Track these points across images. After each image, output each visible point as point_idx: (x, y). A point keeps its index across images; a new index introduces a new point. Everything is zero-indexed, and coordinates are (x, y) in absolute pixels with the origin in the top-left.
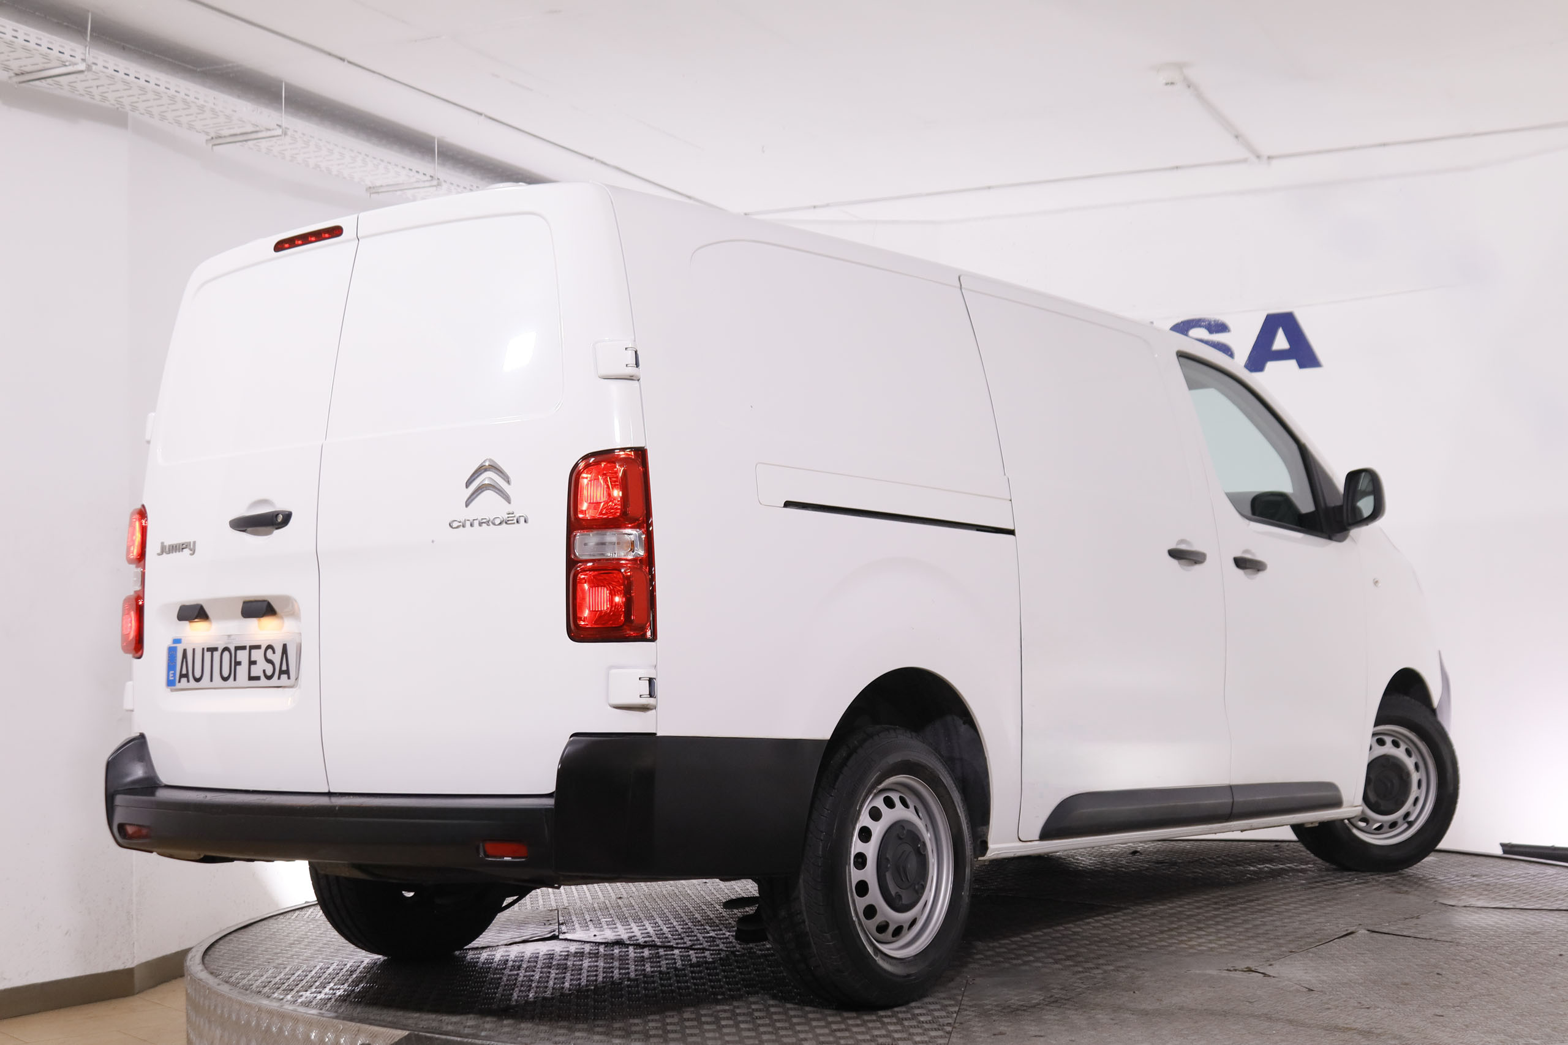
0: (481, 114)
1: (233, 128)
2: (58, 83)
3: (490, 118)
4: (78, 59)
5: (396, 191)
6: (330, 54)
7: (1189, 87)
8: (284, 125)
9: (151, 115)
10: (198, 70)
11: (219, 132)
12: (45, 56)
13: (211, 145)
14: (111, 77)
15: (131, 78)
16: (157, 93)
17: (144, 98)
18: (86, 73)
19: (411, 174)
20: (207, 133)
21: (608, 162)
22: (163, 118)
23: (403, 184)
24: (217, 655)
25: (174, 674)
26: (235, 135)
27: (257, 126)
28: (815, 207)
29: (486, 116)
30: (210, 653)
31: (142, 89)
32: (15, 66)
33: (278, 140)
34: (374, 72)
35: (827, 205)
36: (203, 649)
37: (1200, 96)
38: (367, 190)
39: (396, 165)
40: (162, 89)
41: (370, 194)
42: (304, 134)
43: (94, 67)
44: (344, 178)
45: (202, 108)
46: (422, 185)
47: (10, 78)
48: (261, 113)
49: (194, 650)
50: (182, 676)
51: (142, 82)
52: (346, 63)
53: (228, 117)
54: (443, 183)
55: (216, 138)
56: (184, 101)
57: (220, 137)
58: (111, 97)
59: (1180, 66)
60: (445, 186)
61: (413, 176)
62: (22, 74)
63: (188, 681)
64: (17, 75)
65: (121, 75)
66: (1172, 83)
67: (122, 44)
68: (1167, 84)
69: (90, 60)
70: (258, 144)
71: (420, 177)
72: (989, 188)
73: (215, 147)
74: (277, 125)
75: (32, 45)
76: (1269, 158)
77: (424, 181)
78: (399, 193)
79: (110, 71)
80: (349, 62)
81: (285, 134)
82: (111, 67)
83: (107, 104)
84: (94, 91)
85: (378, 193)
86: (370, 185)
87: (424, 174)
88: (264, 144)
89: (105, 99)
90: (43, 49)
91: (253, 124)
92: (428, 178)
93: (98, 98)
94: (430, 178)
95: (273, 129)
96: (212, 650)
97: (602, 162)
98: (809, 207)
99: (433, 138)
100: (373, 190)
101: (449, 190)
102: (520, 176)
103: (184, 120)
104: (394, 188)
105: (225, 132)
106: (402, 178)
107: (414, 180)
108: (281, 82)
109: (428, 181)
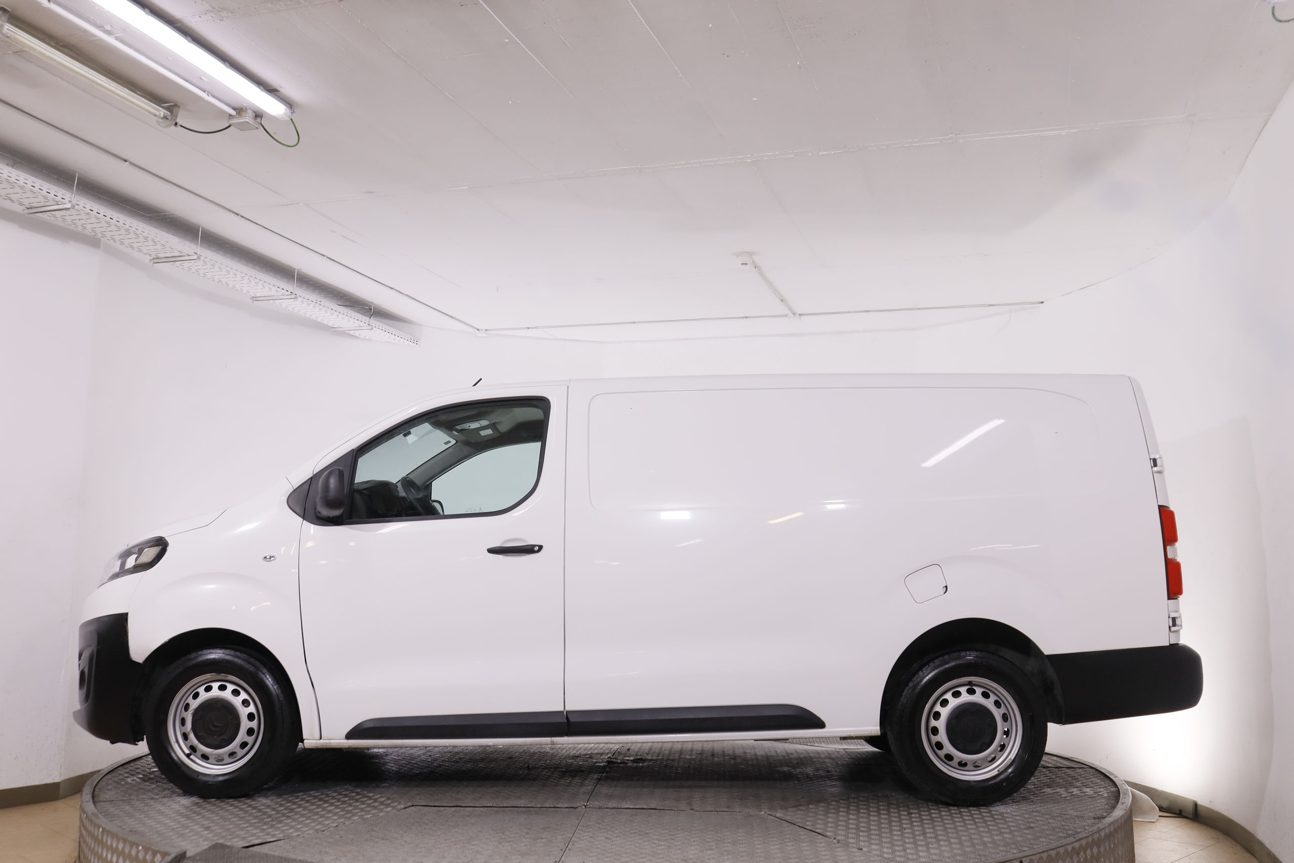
0: (324, 256)
1: (166, 253)
2: (54, 216)
3: (330, 259)
4: (66, 201)
5: (269, 300)
6: (230, 211)
7: (755, 267)
8: (199, 253)
9: (115, 241)
10: (147, 215)
11: (158, 255)
12: (45, 197)
13: (152, 263)
14: (87, 214)
15: (101, 216)
16: (117, 227)
17: (109, 229)
18: (71, 210)
19: (279, 290)
20: (150, 255)
21: (402, 292)
22: (122, 243)
23: (274, 296)
26: (168, 257)
27: (182, 252)
28: (528, 328)
29: (327, 257)
31: (108, 223)
32: (26, 202)
33: (195, 262)
34: (258, 224)
35: (536, 328)
37: (762, 274)
38: (250, 298)
39: (270, 284)
40: (120, 224)
41: (253, 301)
42: (211, 260)
43: (77, 207)
44: (237, 290)
45: (146, 238)
46: (285, 297)
47: (23, 210)
48: (184, 245)
51: (108, 219)
52: (239, 216)
53: (163, 245)
54: (299, 297)
55: (156, 259)
57: (158, 258)
58: (89, 227)
59: (750, 254)
60: (300, 299)
61: (280, 292)
62: (31, 208)
64: (28, 208)
65: (94, 213)
66: (746, 264)
67: (99, 195)
68: (743, 264)
69: (75, 202)
70: (183, 264)
71: (284, 292)
72: (634, 323)
73: (155, 264)
74: (195, 253)
75: (36, 189)
76: (800, 315)
77: (287, 295)
78: (271, 302)
79: (88, 210)
80: (242, 217)
81: (199, 258)
82: (88, 207)
83: (86, 232)
84: (78, 223)
85: (258, 301)
86: (252, 295)
87: (287, 291)
88: (186, 264)
89: (84, 228)
90: (44, 193)
91: (179, 251)
92: (289, 293)
93: (80, 227)
94: (291, 294)
95: (192, 255)
97: (399, 292)
98: (524, 328)
99: (295, 269)
100: (255, 299)
101: (302, 302)
102: (348, 297)
103: (135, 245)
104: (268, 298)
105: (161, 255)
106: (273, 292)
107: (280, 294)
108: (199, 226)
109: (289, 295)
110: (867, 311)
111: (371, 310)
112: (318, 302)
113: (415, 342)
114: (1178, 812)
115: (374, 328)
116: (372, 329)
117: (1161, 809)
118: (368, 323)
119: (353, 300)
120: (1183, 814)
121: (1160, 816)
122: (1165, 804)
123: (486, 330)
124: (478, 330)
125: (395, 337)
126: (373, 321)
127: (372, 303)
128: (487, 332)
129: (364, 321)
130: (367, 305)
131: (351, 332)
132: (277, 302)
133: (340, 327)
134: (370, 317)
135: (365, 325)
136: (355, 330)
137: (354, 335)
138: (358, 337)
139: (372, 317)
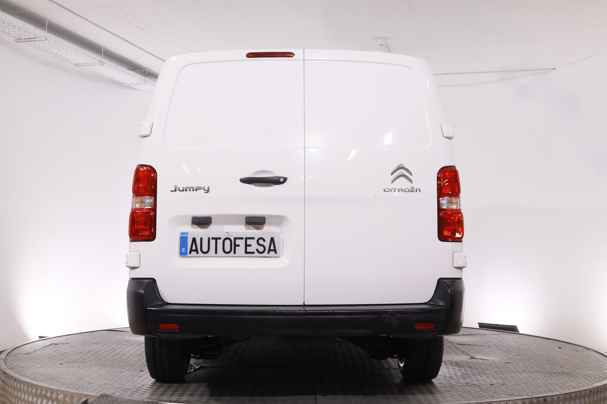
0: (122, 38)
1: (26, 36)
3: (125, 40)
5: (85, 66)
6: (67, 9)
7: (386, 47)
8: (46, 36)
10: (13, 12)
11: (20, 37)
13: (16, 42)
19: (93, 59)
20: (15, 37)
23: (89, 63)
24: (220, 242)
25: (186, 250)
26: (26, 39)
27: (36, 36)
30: (214, 240)
33: (43, 42)
34: (83, 18)
36: (209, 238)
38: (74, 65)
39: (88, 56)
41: (76, 66)
42: (53, 40)
44: (66, 59)
45: (14, 26)
46: (96, 64)
48: (38, 30)
49: (201, 239)
50: (191, 250)
52: (73, 13)
53: (25, 31)
54: (105, 64)
55: (18, 39)
56: (8, 23)
57: (20, 39)
59: (385, 39)
60: (105, 65)
61: (94, 61)
63: (197, 253)
66: (382, 45)
68: (380, 45)
70: (34, 43)
71: (96, 61)
73: (17, 43)
74: (44, 36)
77: (98, 63)
78: (87, 67)
80: (75, 13)
81: (47, 39)
85: (79, 66)
86: (76, 63)
88: (37, 43)
91: (34, 35)
92: (99, 62)
94: (100, 62)
95: (42, 38)
96: (216, 239)
99: (102, 47)
100: (77, 65)
101: (106, 67)
102: (132, 64)
103: (7, 31)
104: (87, 64)
105: (22, 37)
106: (89, 61)
108: (46, 19)
109: (99, 63)
110: (448, 74)
111: (146, 72)
112: (116, 67)
115: (148, 83)
116: (147, 84)
119: (135, 66)
126: (148, 79)
127: (146, 68)
129: (142, 79)
130: (144, 69)
131: (133, 86)
132: (91, 67)
133: (127, 83)
134: (146, 76)
135: (142, 81)
136: (136, 85)
137: (134, 87)
138: (137, 89)
139: (147, 77)
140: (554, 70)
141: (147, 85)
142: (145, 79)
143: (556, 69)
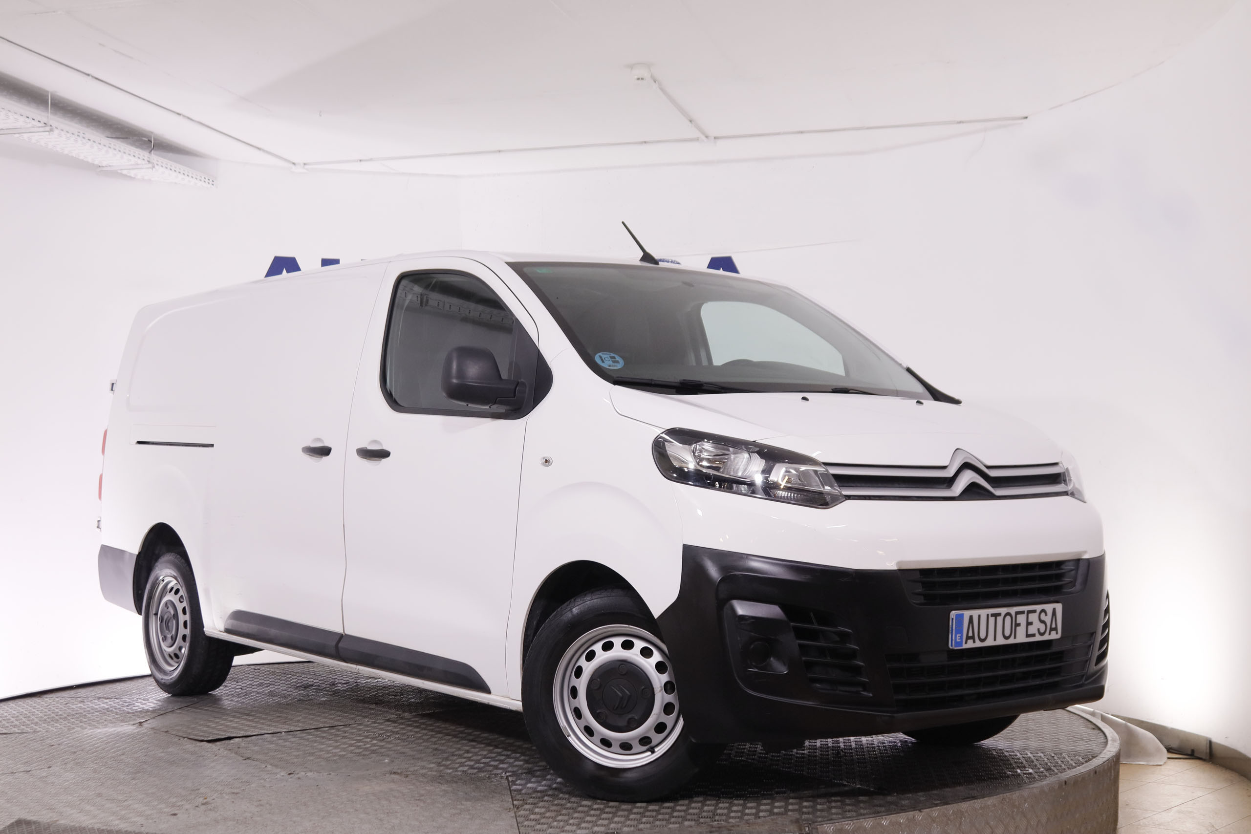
0: (88, 75)
3: (95, 78)
5: (13, 134)
7: (655, 82)
19: (28, 120)
21: (193, 119)
23: (21, 128)
28: (360, 161)
29: (92, 77)
35: (371, 160)
37: (663, 90)
39: (15, 113)
46: (36, 129)
54: (55, 129)
59: (648, 66)
60: (56, 132)
61: (29, 123)
66: (642, 79)
68: (638, 79)
71: (36, 123)
76: (715, 138)
77: (39, 127)
78: (17, 135)
87: (39, 121)
92: (42, 124)
94: (44, 125)
97: (188, 118)
98: (356, 161)
99: (48, 92)
101: (60, 135)
102: (119, 126)
104: (13, 131)
106: (21, 122)
107: (30, 125)
109: (42, 127)
110: (801, 132)
111: (151, 142)
112: (81, 134)
113: (211, 182)
114: (1190, 753)
116: (154, 167)
117: (1169, 750)
118: (148, 159)
119: (126, 130)
120: (1196, 754)
121: (1169, 758)
122: (1175, 744)
123: (305, 164)
124: (294, 164)
125: (183, 176)
126: (155, 157)
127: (152, 133)
128: (306, 167)
129: (142, 157)
130: (145, 136)
131: (125, 172)
132: (25, 136)
133: (110, 166)
134: (150, 152)
135: (143, 162)
136: (130, 169)
137: (128, 175)
138: (134, 178)
139: (153, 151)
140: (1025, 121)
141: (154, 169)
142: (149, 158)
143: (1028, 119)
